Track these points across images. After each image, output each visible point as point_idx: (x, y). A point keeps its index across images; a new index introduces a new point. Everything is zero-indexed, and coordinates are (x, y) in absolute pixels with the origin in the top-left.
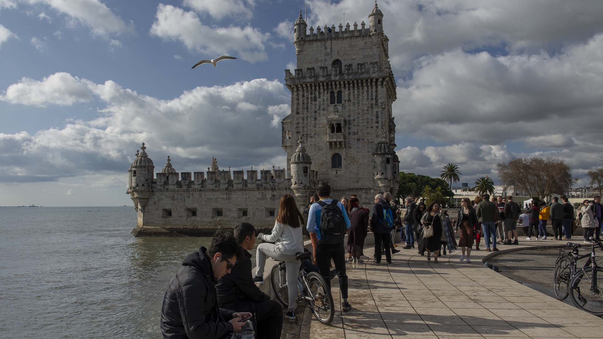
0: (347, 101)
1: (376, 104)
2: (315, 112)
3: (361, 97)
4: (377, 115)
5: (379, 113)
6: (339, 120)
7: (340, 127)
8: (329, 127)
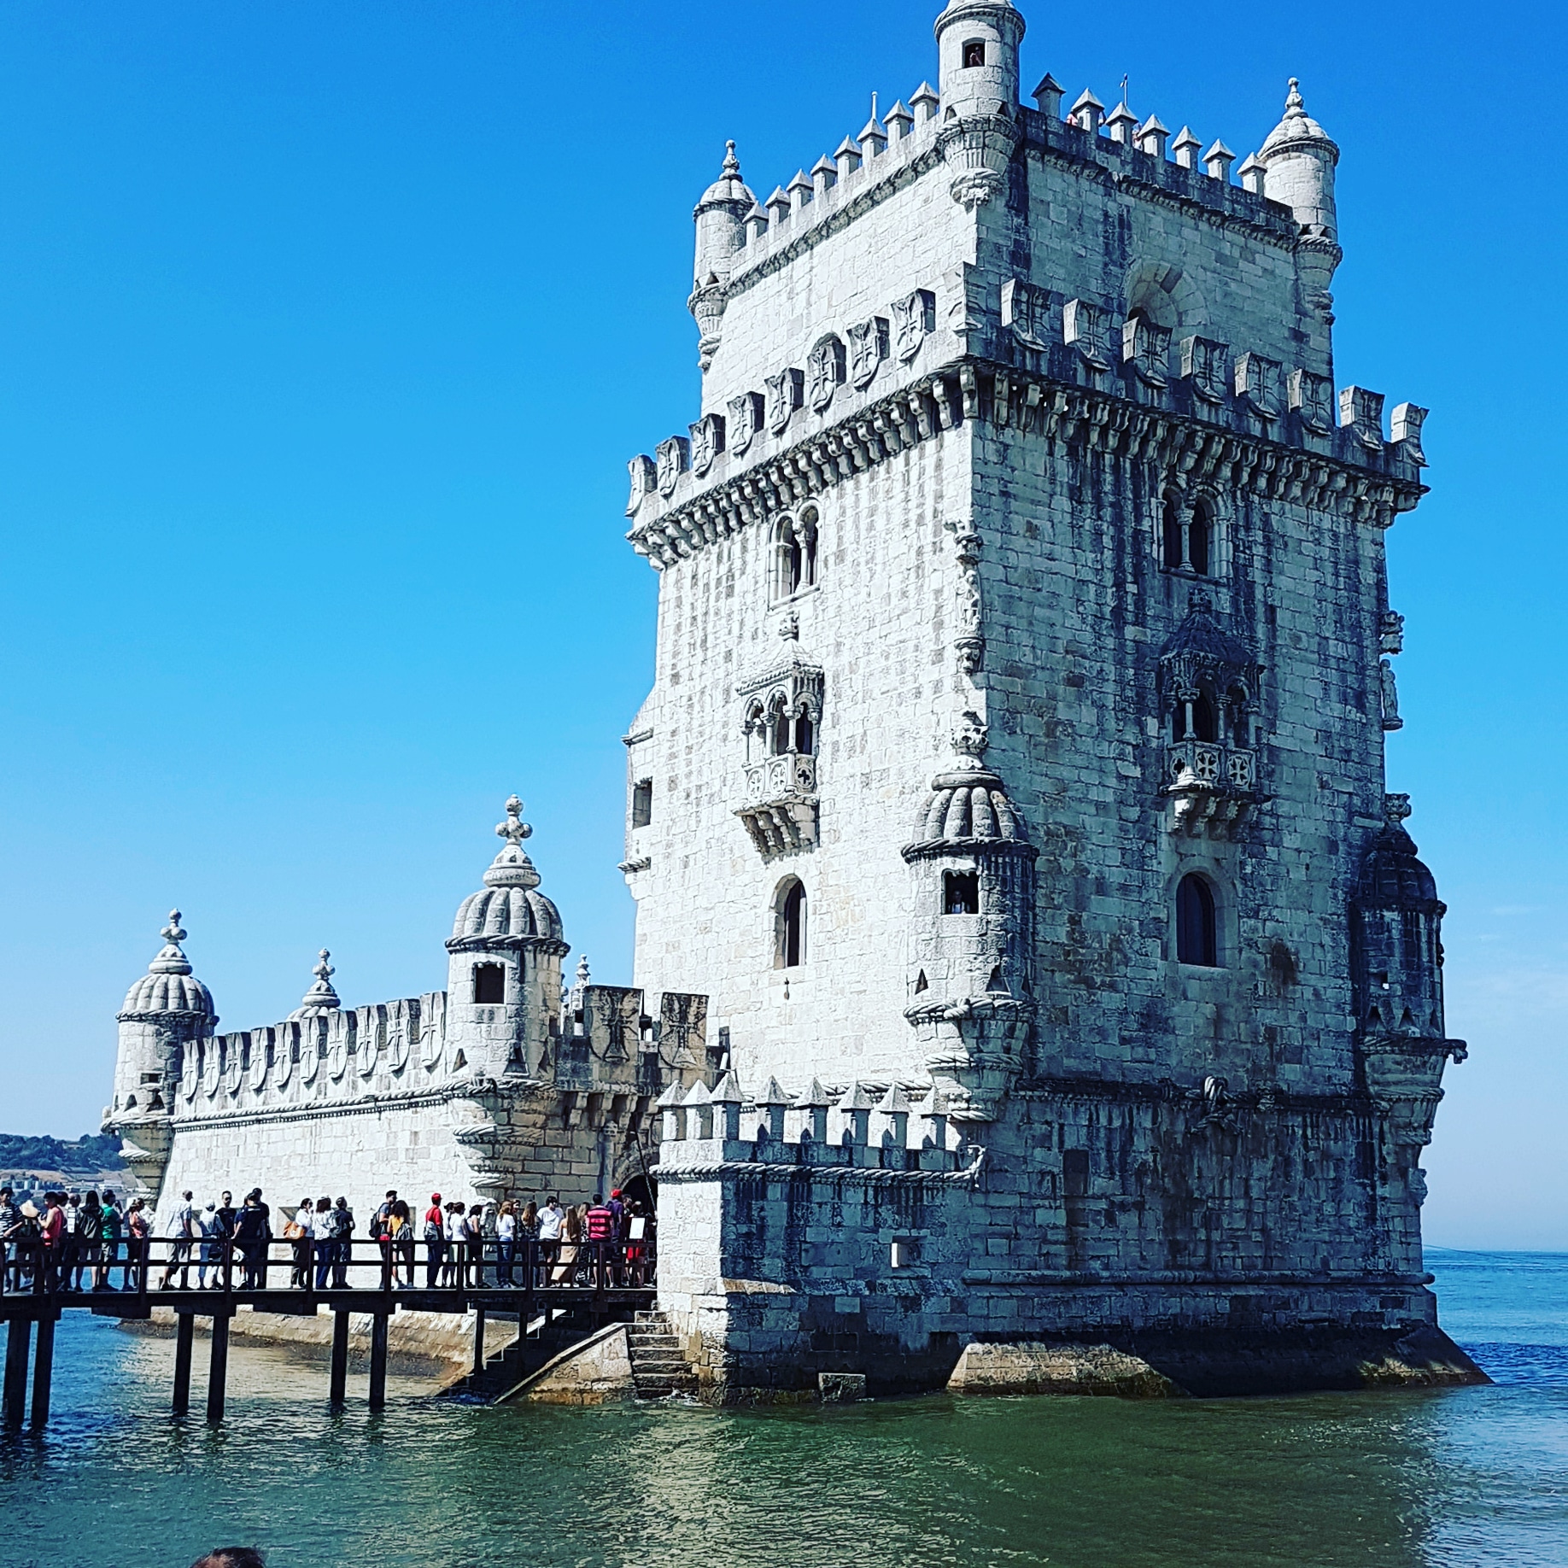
0: (831, 560)
1: (937, 548)
2: (728, 656)
3: (880, 522)
4: (939, 608)
5: (946, 594)
6: (778, 679)
7: (785, 720)
8: (749, 727)
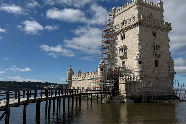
0: (126, 37)
1: (136, 36)
6: (122, 46)
7: (123, 49)
8: (120, 50)
